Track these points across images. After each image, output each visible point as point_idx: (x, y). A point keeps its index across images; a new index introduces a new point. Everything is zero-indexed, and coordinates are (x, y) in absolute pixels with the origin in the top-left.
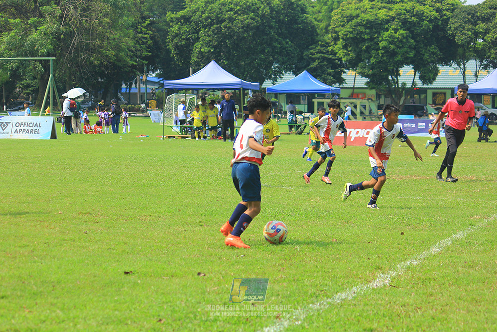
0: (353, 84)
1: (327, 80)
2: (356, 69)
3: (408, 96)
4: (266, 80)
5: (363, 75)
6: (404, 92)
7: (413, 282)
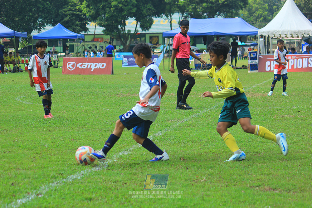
0: (94, 32)
1: (76, 29)
2: (96, 21)
3: (132, 39)
4: (34, 30)
5: (101, 25)
6: (129, 36)
7: (123, 166)
